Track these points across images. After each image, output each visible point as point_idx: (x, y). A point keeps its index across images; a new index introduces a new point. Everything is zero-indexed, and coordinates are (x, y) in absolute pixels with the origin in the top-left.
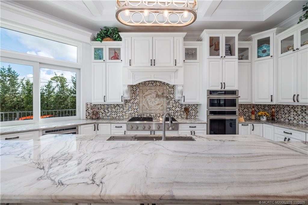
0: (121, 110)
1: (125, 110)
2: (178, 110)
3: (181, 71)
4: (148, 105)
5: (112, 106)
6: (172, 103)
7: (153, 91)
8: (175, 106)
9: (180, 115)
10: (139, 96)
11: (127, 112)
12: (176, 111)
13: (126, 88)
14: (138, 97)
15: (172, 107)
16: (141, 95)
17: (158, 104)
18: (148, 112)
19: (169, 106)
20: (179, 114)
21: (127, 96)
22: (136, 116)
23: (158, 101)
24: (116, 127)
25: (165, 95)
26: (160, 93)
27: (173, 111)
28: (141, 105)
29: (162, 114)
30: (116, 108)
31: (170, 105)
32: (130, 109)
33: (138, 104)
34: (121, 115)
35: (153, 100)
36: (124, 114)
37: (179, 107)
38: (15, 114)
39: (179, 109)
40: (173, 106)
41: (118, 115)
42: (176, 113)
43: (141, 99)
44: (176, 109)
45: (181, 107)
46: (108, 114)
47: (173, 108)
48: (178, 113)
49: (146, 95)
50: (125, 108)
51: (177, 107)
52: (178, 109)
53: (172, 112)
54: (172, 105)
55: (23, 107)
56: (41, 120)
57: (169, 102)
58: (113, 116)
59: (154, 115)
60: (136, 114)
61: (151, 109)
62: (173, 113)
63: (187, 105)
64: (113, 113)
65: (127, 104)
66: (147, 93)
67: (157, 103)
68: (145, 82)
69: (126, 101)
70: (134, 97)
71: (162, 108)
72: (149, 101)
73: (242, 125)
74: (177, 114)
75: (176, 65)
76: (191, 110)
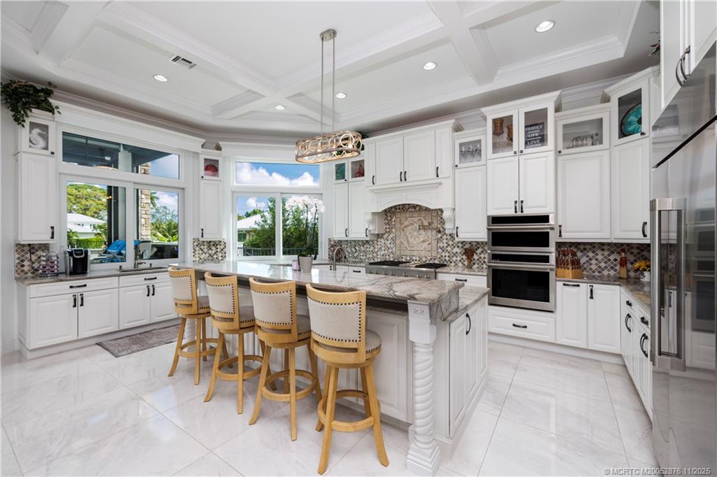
0: (371, 250)
1: (376, 250)
2: (457, 253)
3: (447, 185)
4: (408, 242)
5: (361, 243)
6: (447, 239)
7: (416, 219)
8: (452, 245)
9: (460, 261)
10: (395, 228)
11: (378, 253)
12: (453, 253)
13: (369, 217)
14: (393, 230)
15: (447, 247)
16: (398, 226)
17: (424, 241)
18: (408, 253)
19: (441, 245)
20: (459, 259)
21: (374, 229)
22: (392, 259)
23: (423, 235)
24: (354, 271)
25: (435, 225)
26: (426, 223)
27: (449, 253)
28: (398, 242)
29: (429, 258)
30: (365, 246)
31: (443, 243)
32: (383, 248)
33: (394, 240)
34: (371, 256)
35: (415, 234)
36: (375, 255)
37: (458, 247)
38: (270, 250)
39: (458, 250)
40: (449, 245)
41: (368, 256)
42: (453, 257)
43: (398, 233)
44: (452, 249)
45: (462, 247)
46: (356, 255)
47: (449, 249)
48: (457, 257)
49: (405, 227)
50: (376, 246)
51: (454, 247)
52: (456, 250)
53: (447, 254)
54: (447, 243)
55: (293, 245)
56: (282, 256)
57: (441, 237)
58: (362, 257)
59: (418, 259)
60: (392, 255)
61: (413, 249)
62: (449, 256)
63: (474, 244)
64: (362, 254)
65: (379, 240)
66: (406, 223)
67: (422, 240)
68: (404, 205)
69: (379, 236)
70: (388, 230)
71: (429, 248)
72: (409, 236)
73: (564, 285)
74: (454, 259)
75: (438, 176)
76: (482, 252)
